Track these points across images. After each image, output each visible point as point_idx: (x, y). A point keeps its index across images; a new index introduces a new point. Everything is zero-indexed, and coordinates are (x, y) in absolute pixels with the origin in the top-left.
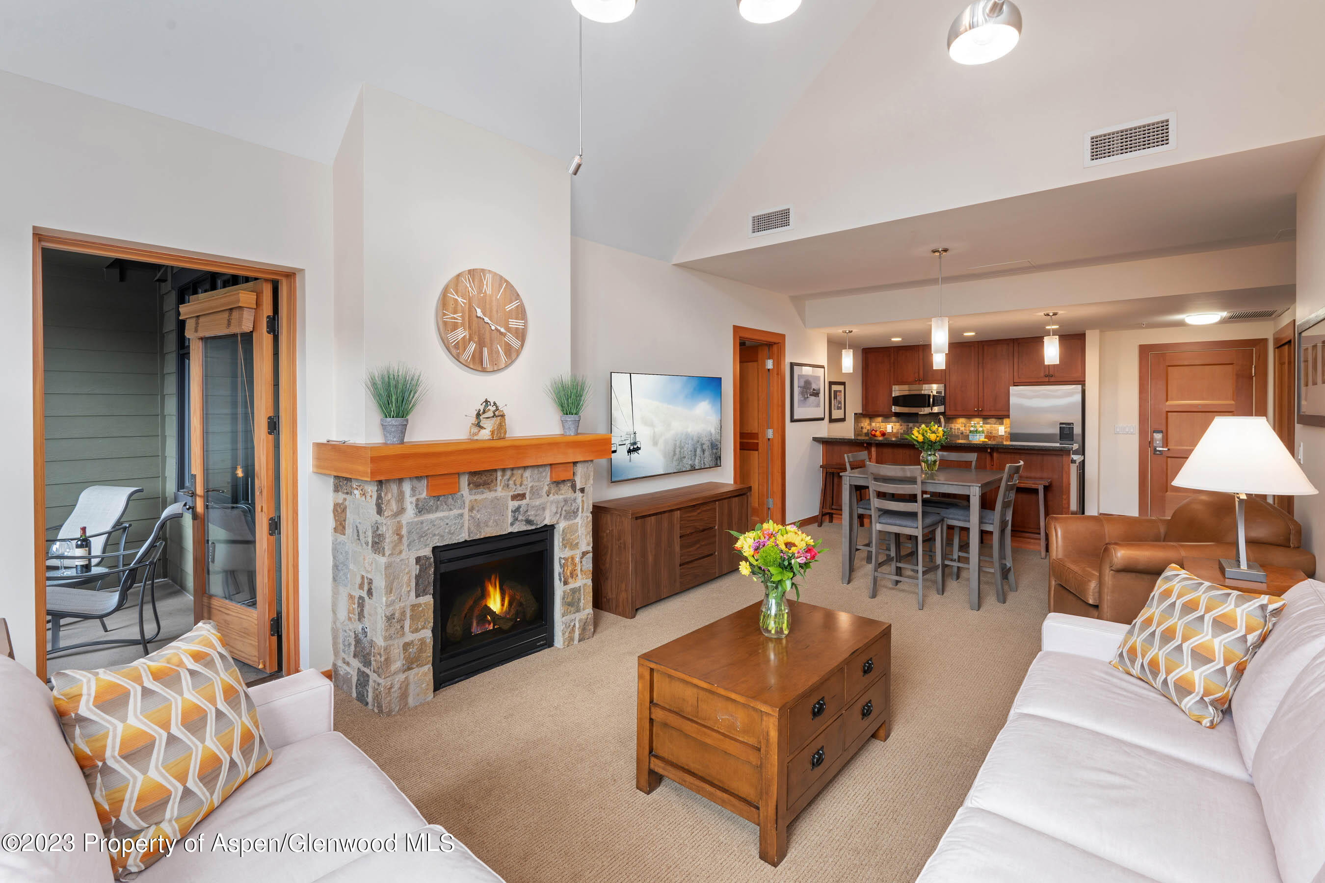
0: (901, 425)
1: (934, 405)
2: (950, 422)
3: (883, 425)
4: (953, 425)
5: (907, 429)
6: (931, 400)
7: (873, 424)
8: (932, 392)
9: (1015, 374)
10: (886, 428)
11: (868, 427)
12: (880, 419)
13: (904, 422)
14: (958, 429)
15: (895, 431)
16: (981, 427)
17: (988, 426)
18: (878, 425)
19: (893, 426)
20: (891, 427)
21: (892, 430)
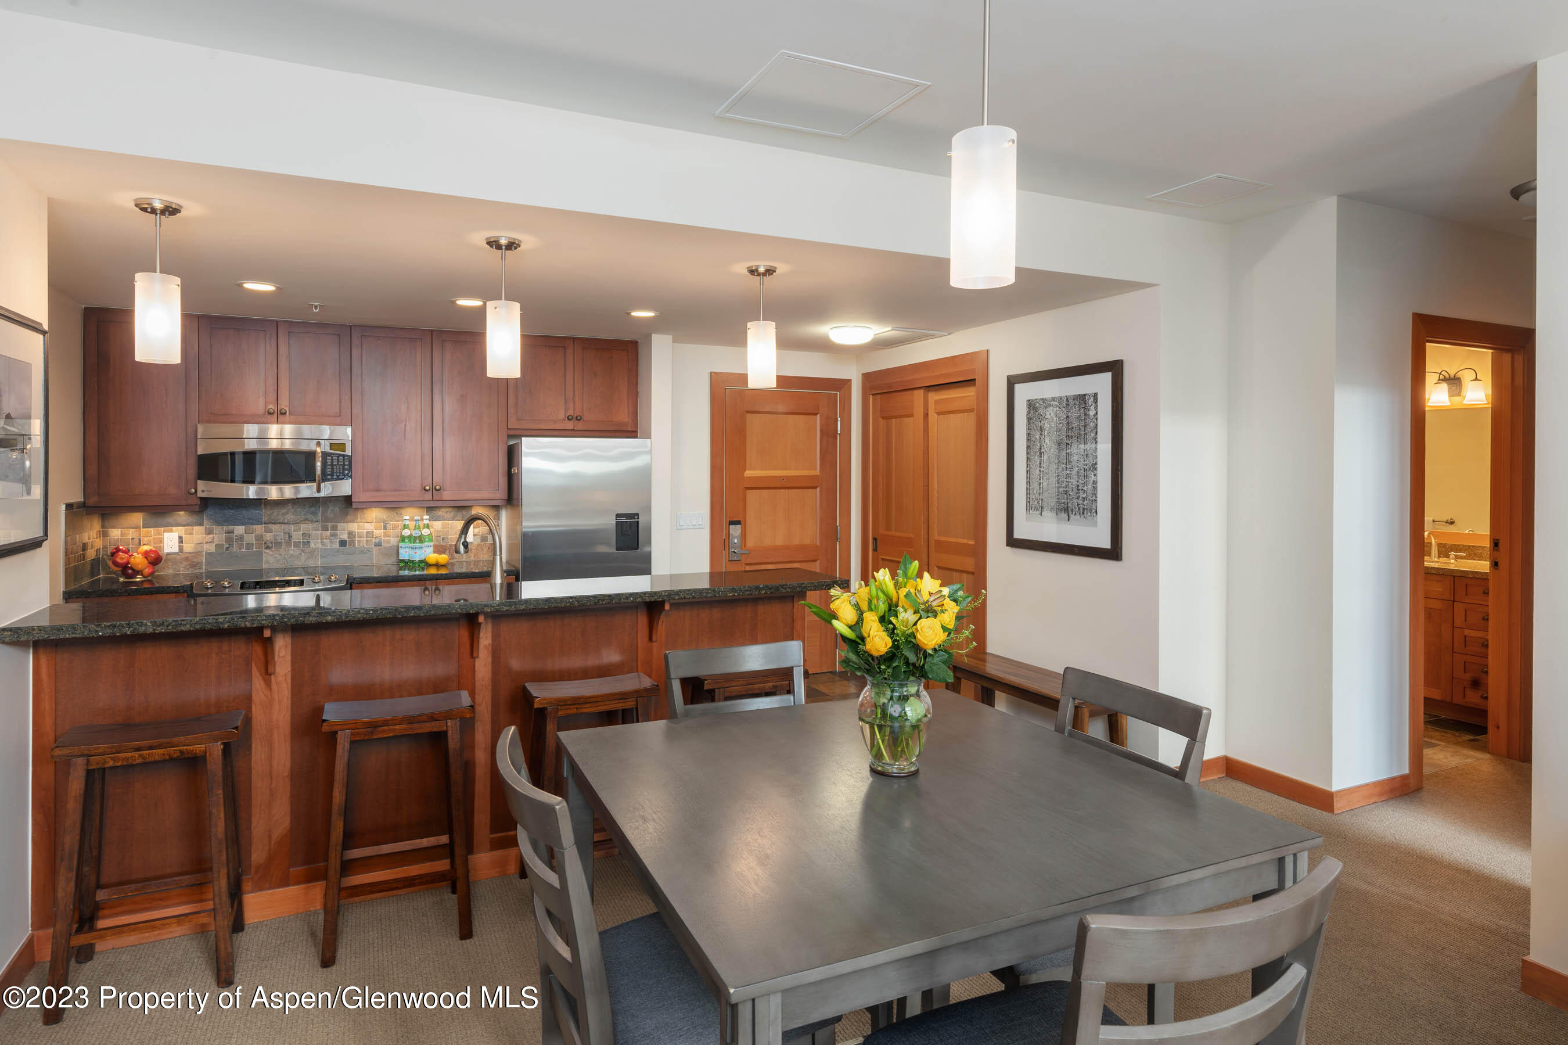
0: (209, 532)
1: (325, 478)
2: (349, 517)
3: (148, 535)
4: (355, 524)
5: (230, 540)
6: (319, 464)
7: (115, 533)
8: (319, 444)
9: (511, 410)
10: (161, 541)
11: (99, 543)
12: (138, 518)
13: (219, 523)
14: (369, 534)
15: (188, 548)
16: (428, 526)
17: (438, 525)
18: (131, 534)
19: (184, 536)
20: (177, 538)
21: (179, 546)
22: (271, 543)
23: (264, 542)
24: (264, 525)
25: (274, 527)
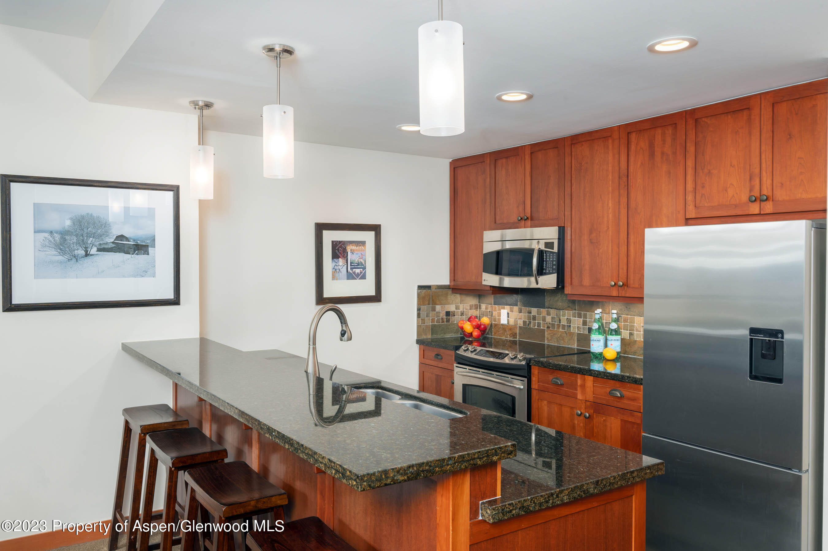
0: (520, 311)
1: (541, 272)
3: (495, 310)
5: (529, 319)
6: (535, 260)
8: (538, 243)
9: (689, 197)
10: (499, 316)
13: (524, 305)
15: (511, 322)
19: (510, 313)
20: (507, 313)
21: (508, 319)
22: (550, 323)
23: (546, 323)
24: (546, 309)
25: (552, 311)
